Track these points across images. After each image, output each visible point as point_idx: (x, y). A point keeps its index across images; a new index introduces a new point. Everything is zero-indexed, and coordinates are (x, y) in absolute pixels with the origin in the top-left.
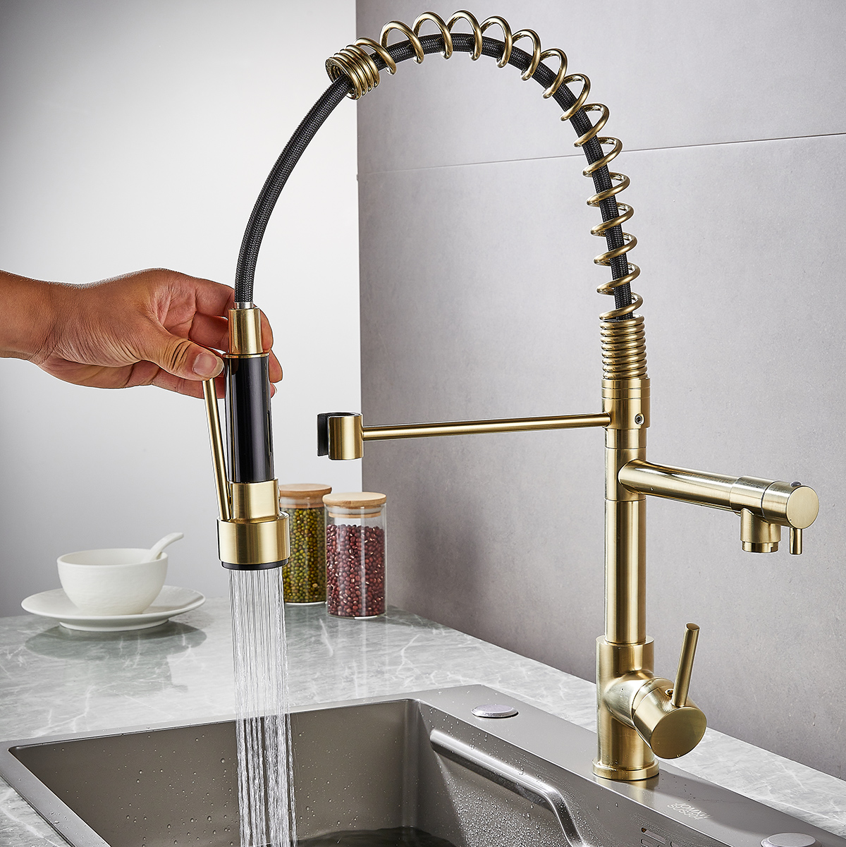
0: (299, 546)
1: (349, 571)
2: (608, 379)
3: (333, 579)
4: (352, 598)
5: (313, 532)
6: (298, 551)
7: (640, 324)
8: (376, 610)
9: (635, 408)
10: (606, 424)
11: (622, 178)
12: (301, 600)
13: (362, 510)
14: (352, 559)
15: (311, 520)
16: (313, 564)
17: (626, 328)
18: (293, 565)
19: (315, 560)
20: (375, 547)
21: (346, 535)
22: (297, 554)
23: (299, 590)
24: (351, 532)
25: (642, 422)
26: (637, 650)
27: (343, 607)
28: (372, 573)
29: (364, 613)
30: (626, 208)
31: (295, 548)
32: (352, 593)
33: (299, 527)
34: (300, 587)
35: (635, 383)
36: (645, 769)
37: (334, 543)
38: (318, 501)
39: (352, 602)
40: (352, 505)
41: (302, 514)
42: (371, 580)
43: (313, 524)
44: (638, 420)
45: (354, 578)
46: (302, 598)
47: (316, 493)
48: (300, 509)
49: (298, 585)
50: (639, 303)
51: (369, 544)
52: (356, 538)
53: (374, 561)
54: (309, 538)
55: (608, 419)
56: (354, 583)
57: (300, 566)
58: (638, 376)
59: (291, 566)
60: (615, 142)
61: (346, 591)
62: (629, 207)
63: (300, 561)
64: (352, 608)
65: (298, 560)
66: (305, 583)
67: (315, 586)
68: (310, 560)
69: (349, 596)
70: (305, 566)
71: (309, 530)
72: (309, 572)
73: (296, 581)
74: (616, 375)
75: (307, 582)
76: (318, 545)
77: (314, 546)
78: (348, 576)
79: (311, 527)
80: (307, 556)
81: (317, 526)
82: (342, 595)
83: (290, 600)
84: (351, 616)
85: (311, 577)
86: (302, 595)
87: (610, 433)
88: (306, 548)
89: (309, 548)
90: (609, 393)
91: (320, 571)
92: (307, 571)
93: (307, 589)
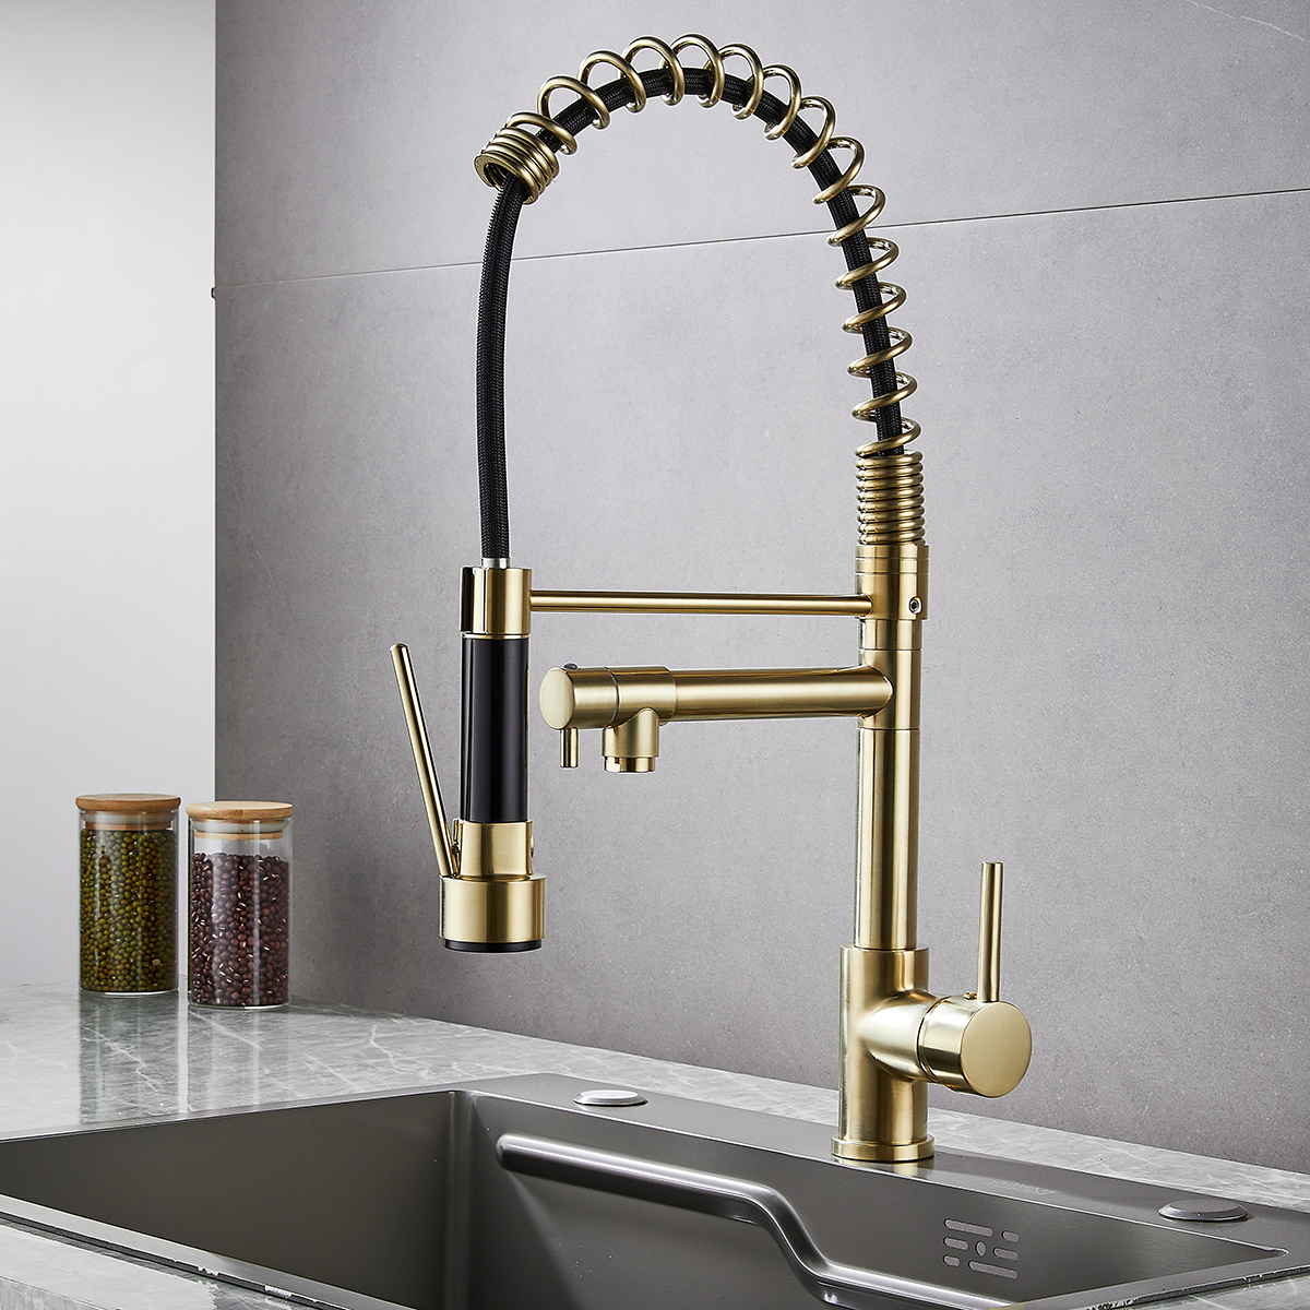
0: (131, 894)
1: (237, 929)
2: (868, 544)
4: (241, 974)
5: (154, 871)
6: (131, 903)
7: (916, 463)
8: (279, 994)
9: (908, 588)
10: (867, 611)
11: (887, 245)
12: (133, 987)
13: (257, 826)
14: (243, 909)
15: (151, 850)
16: (153, 926)
17: (896, 467)
19: (156, 919)
20: (277, 888)
21: (233, 868)
22: (128, 908)
23: (130, 970)
24: (241, 863)
25: (919, 610)
26: (907, 959)
27: (224, 991)
28: (274, 932)
29: (257, 1002)
30: (894, 290)
31: (125, 899)
32: (240, 966)
33: (130, 862)
34: (131, 964)
35: (909, 551)
36: (916, 1146)
38: (161, 818)
39: (241, 982)
40: (244, 817)
41: (136, 840)
42: (272, 944)
43: (155, 857)
44: (913, 606)
45: (246, 940)
46: (133, 983)
47: (160, 804)
48: (133, 832)
49: (129, 962)
50: (916, 432)
51: (270, 883)
52: (250, 873)
53: (277, 912)
54: (148, 881)
55: (868, 604)
56: (245, 950)
57: (132, 930)
58: (913, 540)
59: (116, 929)
60: (873, 193)
61: (230, 963)
62: (898, 288)
63: (131, 921)
64: (240, 993)
65: (129, 918)
66: (139, 958)
67: (156, 962)
68: (148, 919)
69: (235, 972)
70: (140, 930)
71: (148, 867)
72: (146, 940)
73: (125, 955)
74: (880, 538)
75: (143, 956)
76: (162, 895)
77: (156, 896)
78: (235, 937)
79: (151, 862)
80: (144, 911)
81: (160, 861)
82: (223, 970)
83: (112, 989)
84: (238, 1006)
85: (149, 948)
86: (134, 979)
87: (870, 626)
88: (143, 898)
89: (148, 899)
90: (868, 565)
91: (165, 939)
92: (143, 937)
93: (143, 968)
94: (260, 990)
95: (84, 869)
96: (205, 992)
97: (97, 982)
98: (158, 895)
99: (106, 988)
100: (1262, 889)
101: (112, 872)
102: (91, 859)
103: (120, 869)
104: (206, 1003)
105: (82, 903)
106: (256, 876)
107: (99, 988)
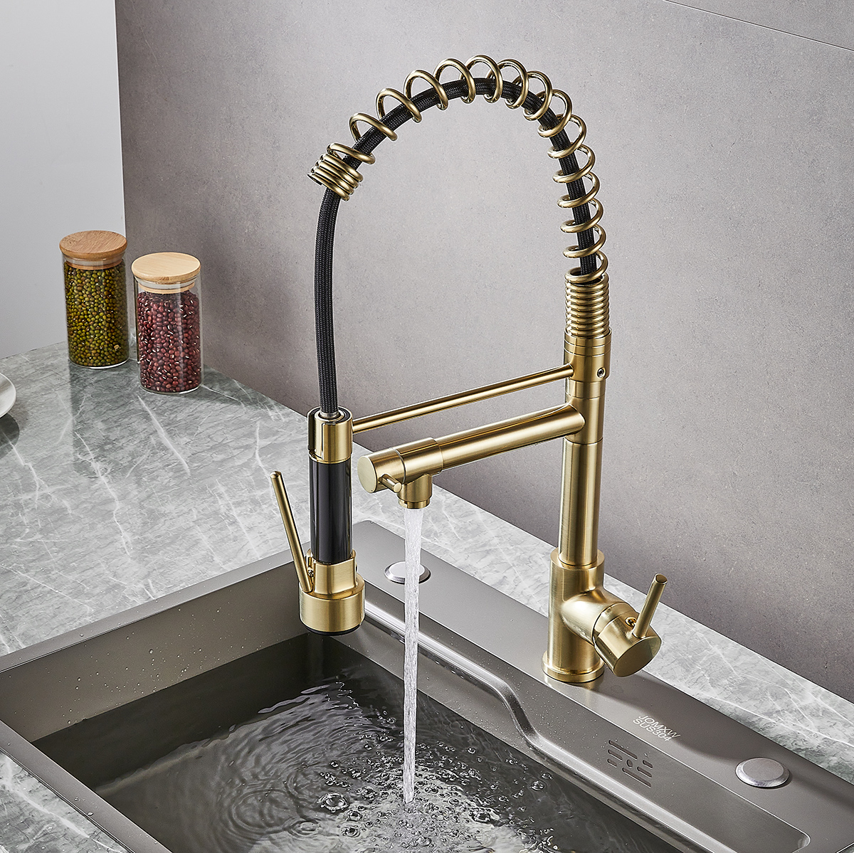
0: (99, 308)
2: (572, 334)
3: (149, 353)
4: (172, 373)
5: (113, 293)
6: (98, 314)
7: (606, 286)
8: (195, 382)
9: (598, 363)
10: (570, 375)
12: (102, 363)
15: (110, 280)
16: (114, 325)
17: (593, 292)
18: (93, 329)
19: (115, 321)
20: (192, 320)
22: (97, 317)
23: (100, 353)
25: (604, 375)
26: (591, 572)
27: (162, 383)
28: (191, 346)
29: (182, 389)
31: (94, 311)
32: (171, 368)
33: (97, 289)
34: (101, 350)
36: (593, 672)
37: (150, 318)
39: (172, 378)
41: (100, 275)
42: (191, 353)
43: (112, 284)
44: (600, 373)
45: (174, 354)
46: (103, 361)
48: (98, 271)
49: (99, 349)
51: (188, 318)
52: (174, 313)
53: (193, 333)
54: (109, 299)
55: (570, 371)
56: (173, 359)
57: (100, 330)
58: (603, 334)
59: (90, 329)
61: (165, 367)
63: (100, 324)
64: (171, 383)
65: (98, 323)
66: (106, 346)
67: (117, 347)
68: (110, 322)
69: (168, 372)
70: (105, 329)
71: (108, 291)
72: (109, 335)
73: (97, 345)
74: (580, 333)
75: (108, 345)
76: (118, 306)
77: (114, 307)
78: (167, 351)
79: (110, 288)
80: (107, 317)
81: (116, 286)
82: (160, 371)
83: (89, 365)
84: (170, 392)
85: (111, 339)
86: (103, 358)
87: (572, 384)
88: (106, 310)
89: (110, 310)
90: (572, 348)
91: (121, 331)
92: (108, 333)
93: (108, 351)
94: (184, 381)
95: (67, 290)
96: (149, 382)
97: (80, 359)
98: (116, 306)
99: (85, 364)
100: (813, 471)
101: (84, 296)
102: (71, 286)
103: (91, 293)
104: (150, 388)
105: (67, 310)
106: (179, 315)
107: (81, 363)
